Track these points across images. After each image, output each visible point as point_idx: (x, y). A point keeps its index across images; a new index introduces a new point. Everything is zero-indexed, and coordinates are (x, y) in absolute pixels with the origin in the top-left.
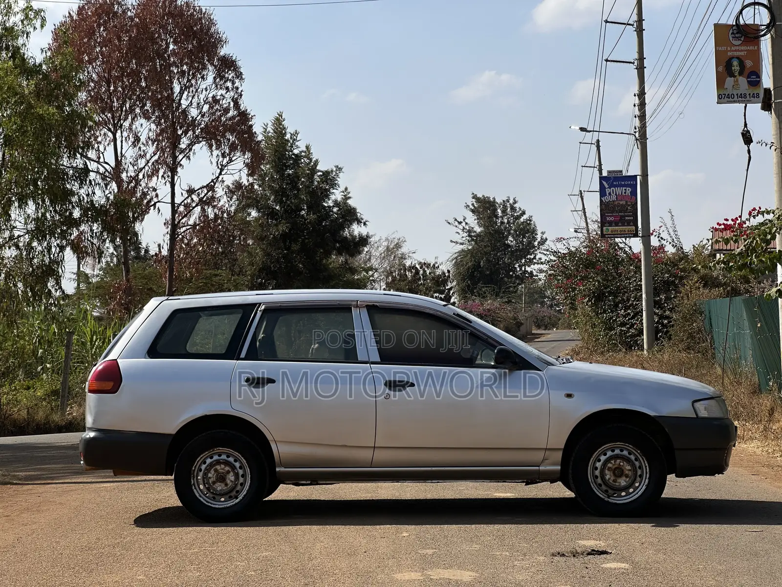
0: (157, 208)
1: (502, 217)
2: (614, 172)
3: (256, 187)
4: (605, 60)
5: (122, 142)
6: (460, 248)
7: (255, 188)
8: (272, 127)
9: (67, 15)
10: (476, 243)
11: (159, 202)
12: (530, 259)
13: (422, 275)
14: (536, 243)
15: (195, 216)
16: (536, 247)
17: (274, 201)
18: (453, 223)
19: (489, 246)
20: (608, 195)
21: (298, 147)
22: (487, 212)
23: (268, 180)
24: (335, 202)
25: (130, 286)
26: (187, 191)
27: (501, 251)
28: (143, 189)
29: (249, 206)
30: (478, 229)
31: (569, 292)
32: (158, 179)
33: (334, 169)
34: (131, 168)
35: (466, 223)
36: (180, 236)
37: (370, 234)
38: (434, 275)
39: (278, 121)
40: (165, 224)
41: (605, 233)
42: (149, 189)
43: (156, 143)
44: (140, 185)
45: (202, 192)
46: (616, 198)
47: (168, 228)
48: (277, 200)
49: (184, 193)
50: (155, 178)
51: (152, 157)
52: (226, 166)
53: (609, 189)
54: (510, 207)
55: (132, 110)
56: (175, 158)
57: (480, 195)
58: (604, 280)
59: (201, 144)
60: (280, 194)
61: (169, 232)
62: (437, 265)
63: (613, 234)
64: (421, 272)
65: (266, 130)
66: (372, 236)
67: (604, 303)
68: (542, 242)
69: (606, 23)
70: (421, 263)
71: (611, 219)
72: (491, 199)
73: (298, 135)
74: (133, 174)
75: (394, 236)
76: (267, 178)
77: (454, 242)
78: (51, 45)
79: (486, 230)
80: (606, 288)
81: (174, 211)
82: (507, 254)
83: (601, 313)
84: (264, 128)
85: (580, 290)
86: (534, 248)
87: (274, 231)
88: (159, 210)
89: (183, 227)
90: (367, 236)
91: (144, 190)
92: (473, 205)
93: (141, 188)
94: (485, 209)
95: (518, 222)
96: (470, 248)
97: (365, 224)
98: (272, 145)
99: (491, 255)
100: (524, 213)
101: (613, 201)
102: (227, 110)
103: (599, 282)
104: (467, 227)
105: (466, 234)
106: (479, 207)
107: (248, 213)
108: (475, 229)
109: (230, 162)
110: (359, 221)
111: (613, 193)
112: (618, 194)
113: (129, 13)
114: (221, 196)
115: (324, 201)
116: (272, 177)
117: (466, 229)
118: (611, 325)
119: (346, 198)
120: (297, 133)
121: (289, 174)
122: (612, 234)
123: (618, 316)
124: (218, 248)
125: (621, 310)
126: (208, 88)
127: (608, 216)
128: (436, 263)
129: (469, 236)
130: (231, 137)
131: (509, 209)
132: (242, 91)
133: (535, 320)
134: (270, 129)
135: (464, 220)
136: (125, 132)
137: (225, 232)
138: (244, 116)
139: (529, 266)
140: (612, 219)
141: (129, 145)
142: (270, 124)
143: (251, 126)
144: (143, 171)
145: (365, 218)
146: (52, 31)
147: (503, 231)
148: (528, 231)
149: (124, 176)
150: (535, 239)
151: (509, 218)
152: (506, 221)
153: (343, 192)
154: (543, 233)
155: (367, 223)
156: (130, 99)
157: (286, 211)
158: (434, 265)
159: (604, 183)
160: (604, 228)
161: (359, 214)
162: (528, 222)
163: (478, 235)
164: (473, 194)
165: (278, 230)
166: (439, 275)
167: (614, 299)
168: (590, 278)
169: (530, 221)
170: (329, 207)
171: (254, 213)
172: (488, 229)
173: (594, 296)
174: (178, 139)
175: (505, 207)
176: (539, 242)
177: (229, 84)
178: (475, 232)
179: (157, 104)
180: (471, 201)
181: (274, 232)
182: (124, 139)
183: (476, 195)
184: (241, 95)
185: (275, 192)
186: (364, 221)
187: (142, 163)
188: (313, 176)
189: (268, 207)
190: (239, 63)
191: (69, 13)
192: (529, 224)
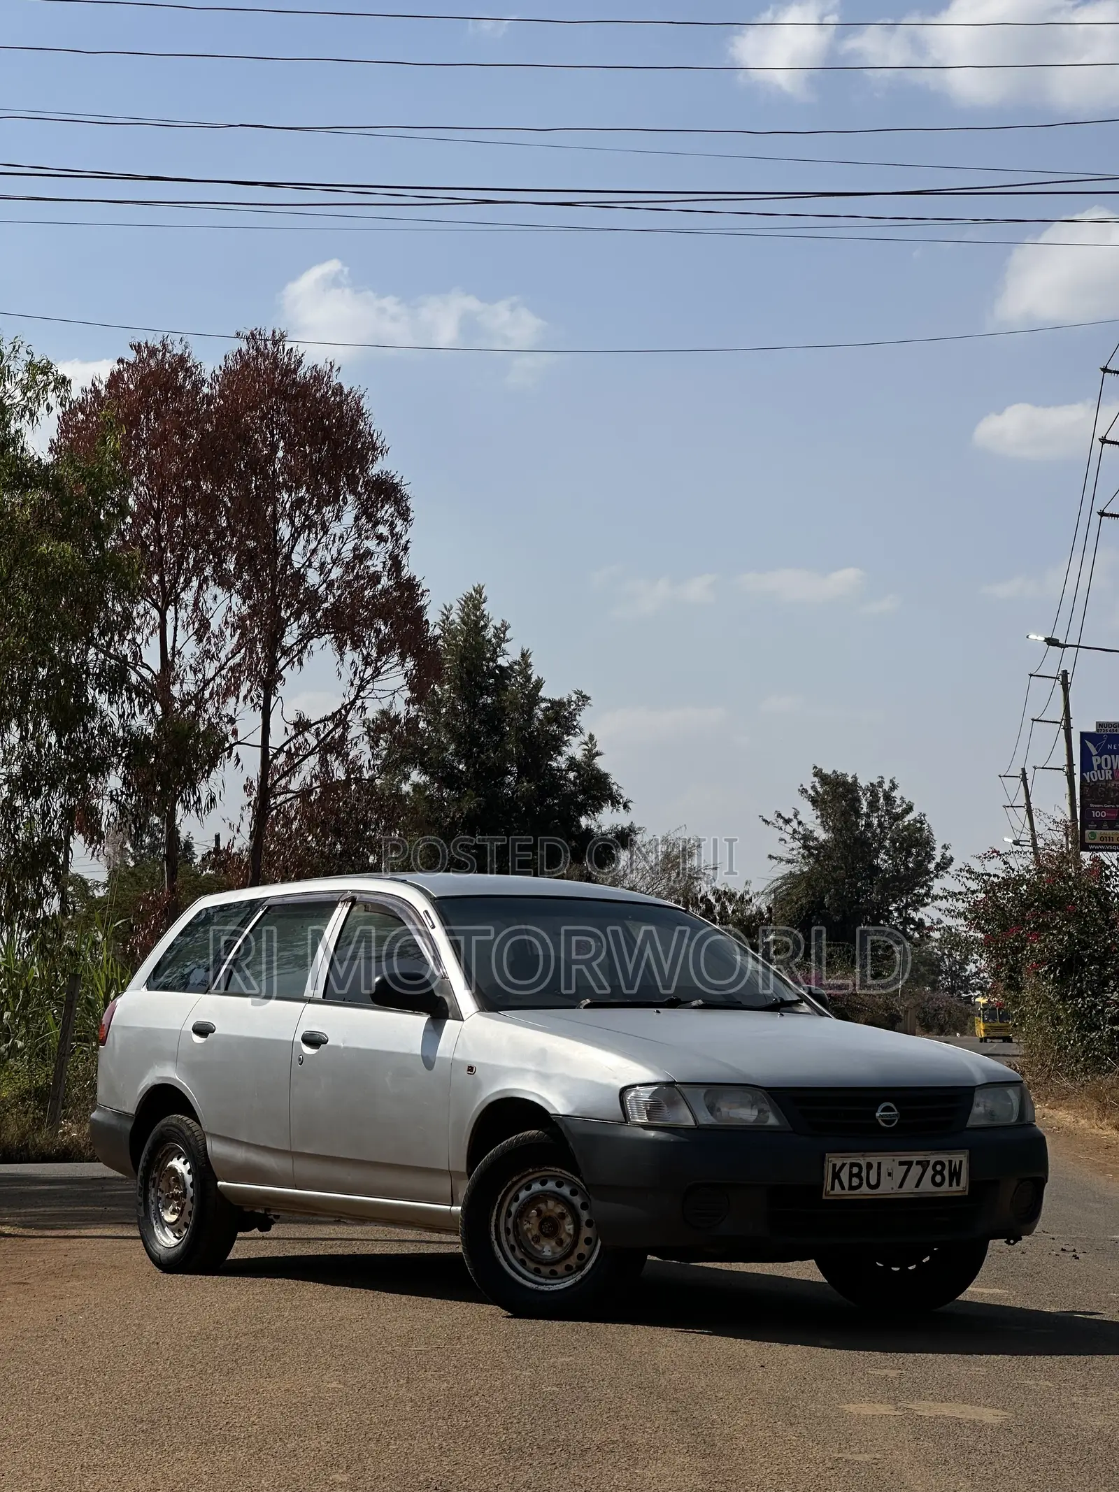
0: (234, 754)
1: (868, 816)
2: (1109, 724)
3: (422, 725)
4: (1099, 513)
5: (175, 629)
6: (785, 869)
7: (420, 726)
8: (459, 612)
9: (89, 386)
10: (817, 861)
11: (239, 743)
12: (918, 895)
13: (719, 914)
14: (932, 866)
15: (302, 775)
16: (932, 872)
17: (456, 754)
18: (774, 822)
19: (842, 869)
20: (1096, 768)
21: (505, 653)
22: (840, 802)
23: (446, 712)
24: (572, 760)
25: (177, 899)
26: (294, 724)
27: (864, 878)
28: (209, 719)
29: (406, 760)
30: (822, 835)
31: (1005, 956)
32: (238, 701)
33: (574, 698)
34: (190, 675)
35: (800, 823)
36: (274, 812)
37: (637, 826)
38: (742, 915)
39: (474, 602)
40: (245, 788)
41: (1088, 841)
42: (221, 719)
43: (239, 631)
44: (206, 711)
45: (325, 727)
46: (1112, 775)
47: (251, 794)
48: (460, 752)
49: (290, 728)
50: (231, 701)
51: (227, 661)
52: (368, 682)
53: (1098, 758)
54: (883, 796)
55: (198, 569)
56: (272, 663)
57: (827, 771)
58: (1081, 932)
59: (323, 639)
60: (467, 743)
61: (252, 803)
62: (747, 897)
63: (1103, 844)
64: (718, 908)
65: (448, 618)
66: (640, 829)
67: (1080, 976)
68: (944, 864)
69: (1103, 443)
70: (718, 890)
71: (1101, 814)
72: (850, 780)
73: (506, 629)
74: (193, 688)
75: (678, 834)
76: (444, 710)
77: (776, 858)
78: (56, 441)
79: (837, 837)
80: (1084, 949)
81: (266, 763)
82: (876, 884)
83: (1072, 997)
84: (445, 615)
85: (1033, 950)
86: (928, 875)
87: (453, 810)
88: (238, 760)
89: (280, 794)
90: (630, 829)
91: (213, 720)
92: (813, 787)
93: (207, 717)
94: (837, 797)
95: (898, 825)
96: (806, 869)
97: (625, 806)
98: (456, 646)
99: (844, 884)
100: (909, 809)
101: (1107, 781)
102: (375, 579)
103: (1070, 935)
104: (801, 829)
105: (798, 844)
106: (826, 792)
107: (405, 775)
108: (816, 834)
109: (377, 676)
110: (615, 801)
111: (1106, 766)
112: (1115, 768)
113: (205, 390)
114: (358, 737)
115: (551, 759)
116: (454, 708)
117: (800, 833)
118: (1092, 1020)
119: (591, 755)
120: (505, 627)
121: (485, 705)
122: (1101, 844)
123: (1106, 1005)
124: (335, 844)
125: (1112, 992)
126: (345, 533)
127: (1096, 809)
128: (747, 892)
129: (805, 847)
130: (383, 628)
131: (882, 800)
132: (408, 542)
133: (922, 1015)
134: (455, 617)
135: (796, 816)
136: (183, 611)
137: (349, 814)
138: (409, 588)
139: (916, 910)
140: (1103, 814)
141: (190, 634)
142: (456, 606)
143: (422, 608)
144: (211, 685)
145: (626, 794)
146: (59, 417)
147: (870, 841)
148: (917, 843)
149: (175, 690)
150: (930, 858)
151: (882, 816)
152: (875, 822)
153: (586, 744)
154: (945, 847)
155: (629, 804)
156: (196, 548)
157: (476, 773)
158: (742, 897)
159: (1089, 744)
160: (1087, 832)
161: (615, 787)
162: (919, 825)
163: (822, 846)
164: (815, 767)
165: (460, 809)
166: (751, 916)
167: (1100, 969)
168: (1055, 927)
169: (922, 823)
170: (559, 770)
171: (416, 776)
172: (841, 835)
173: (1060, 963)
174: (281, 626)
175: (874, 794)
176: (938, 865)
177: (383, 529)
178: (816, 839)
179: (247, 559)
180: (809, 781)
181: (454, 813)
182: (179, 623)
183: (821, 770)
184: (406, 549)
185: (457, 737)
186: (625, 799)
187: (210, 669)
188: (532, 709)
189: (443, 765)
190: (406, 490)
191: (93, 385)
192: (921, 830)
